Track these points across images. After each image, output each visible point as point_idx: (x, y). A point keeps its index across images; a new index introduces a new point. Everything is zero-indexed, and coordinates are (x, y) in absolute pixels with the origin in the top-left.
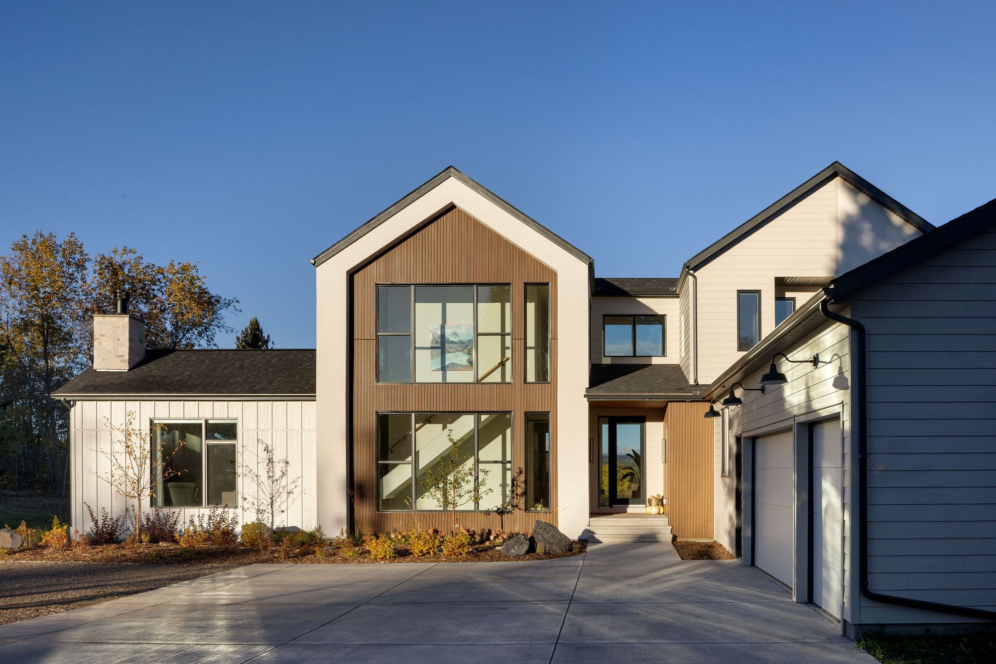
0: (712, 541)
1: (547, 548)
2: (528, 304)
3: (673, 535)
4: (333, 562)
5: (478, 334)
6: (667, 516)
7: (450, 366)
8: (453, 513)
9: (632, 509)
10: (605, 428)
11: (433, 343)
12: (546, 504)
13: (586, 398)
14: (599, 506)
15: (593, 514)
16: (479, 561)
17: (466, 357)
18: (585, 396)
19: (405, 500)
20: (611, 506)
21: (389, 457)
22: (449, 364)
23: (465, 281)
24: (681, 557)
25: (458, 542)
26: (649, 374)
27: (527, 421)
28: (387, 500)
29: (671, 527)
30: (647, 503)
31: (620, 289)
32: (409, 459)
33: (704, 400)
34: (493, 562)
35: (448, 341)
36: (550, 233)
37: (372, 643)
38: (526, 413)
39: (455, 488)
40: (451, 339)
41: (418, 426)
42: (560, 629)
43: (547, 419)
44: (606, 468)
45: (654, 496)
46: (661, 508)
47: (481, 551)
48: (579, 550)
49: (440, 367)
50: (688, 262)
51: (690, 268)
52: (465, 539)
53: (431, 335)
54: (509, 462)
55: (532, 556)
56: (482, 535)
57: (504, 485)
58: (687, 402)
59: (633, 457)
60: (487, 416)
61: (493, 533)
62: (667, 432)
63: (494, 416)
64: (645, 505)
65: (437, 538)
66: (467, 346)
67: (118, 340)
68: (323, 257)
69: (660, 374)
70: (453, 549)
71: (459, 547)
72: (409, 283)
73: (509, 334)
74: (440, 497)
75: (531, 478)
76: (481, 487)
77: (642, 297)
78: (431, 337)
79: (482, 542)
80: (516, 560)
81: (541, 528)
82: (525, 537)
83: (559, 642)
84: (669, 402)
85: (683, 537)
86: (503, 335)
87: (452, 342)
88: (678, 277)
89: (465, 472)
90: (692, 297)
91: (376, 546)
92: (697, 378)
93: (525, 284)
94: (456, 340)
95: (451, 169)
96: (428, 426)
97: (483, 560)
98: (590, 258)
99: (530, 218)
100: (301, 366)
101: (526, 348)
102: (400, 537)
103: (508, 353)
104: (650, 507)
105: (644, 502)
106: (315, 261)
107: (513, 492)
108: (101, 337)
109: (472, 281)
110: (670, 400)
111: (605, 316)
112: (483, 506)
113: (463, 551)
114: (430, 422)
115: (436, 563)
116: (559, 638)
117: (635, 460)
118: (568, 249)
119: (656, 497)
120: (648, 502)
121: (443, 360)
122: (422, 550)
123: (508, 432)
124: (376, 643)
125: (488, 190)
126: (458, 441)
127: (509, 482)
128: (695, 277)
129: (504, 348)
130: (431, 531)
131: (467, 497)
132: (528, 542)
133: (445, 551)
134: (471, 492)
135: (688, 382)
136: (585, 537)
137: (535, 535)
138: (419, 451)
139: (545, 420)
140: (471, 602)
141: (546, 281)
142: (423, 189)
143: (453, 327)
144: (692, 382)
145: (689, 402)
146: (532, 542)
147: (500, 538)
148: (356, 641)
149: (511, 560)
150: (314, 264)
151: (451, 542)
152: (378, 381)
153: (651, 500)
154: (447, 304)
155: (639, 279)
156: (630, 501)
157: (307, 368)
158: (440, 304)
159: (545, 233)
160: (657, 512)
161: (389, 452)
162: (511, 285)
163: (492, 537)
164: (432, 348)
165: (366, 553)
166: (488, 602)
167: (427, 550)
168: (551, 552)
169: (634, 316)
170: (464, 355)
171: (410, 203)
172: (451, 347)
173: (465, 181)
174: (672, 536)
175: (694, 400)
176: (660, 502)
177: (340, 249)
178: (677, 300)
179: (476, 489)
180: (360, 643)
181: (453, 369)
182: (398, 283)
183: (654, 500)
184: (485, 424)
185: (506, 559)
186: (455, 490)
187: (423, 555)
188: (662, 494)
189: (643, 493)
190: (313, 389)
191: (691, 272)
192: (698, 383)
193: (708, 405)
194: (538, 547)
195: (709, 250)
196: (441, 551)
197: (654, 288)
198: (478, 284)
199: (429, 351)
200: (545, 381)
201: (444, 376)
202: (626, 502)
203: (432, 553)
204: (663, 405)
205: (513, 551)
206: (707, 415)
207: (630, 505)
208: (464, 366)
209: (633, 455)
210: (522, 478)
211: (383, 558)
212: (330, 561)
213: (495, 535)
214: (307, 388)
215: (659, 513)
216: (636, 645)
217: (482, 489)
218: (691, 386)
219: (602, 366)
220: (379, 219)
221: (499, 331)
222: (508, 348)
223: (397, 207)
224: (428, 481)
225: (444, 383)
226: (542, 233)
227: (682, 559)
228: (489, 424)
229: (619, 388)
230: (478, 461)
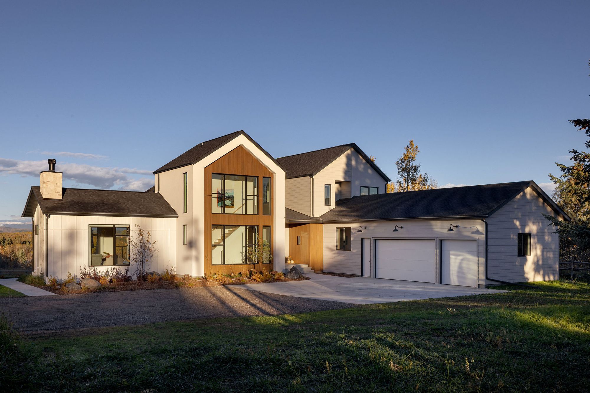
5: (247, 195)
29: (311, 268)
38: (263, 226)
67: (57, 184)
72: (223, 173)
73: (256, 196)
90: (312, 185)
93: (263, 177)
108: (47, 182)
109: (245, 175)
110: (311, 223)
128: (313, 178)
135: (310, 216)
141: (270, 177)
162: (258, 177)
174: (314, 271)
182: (220, 173)
192: (314, 216)
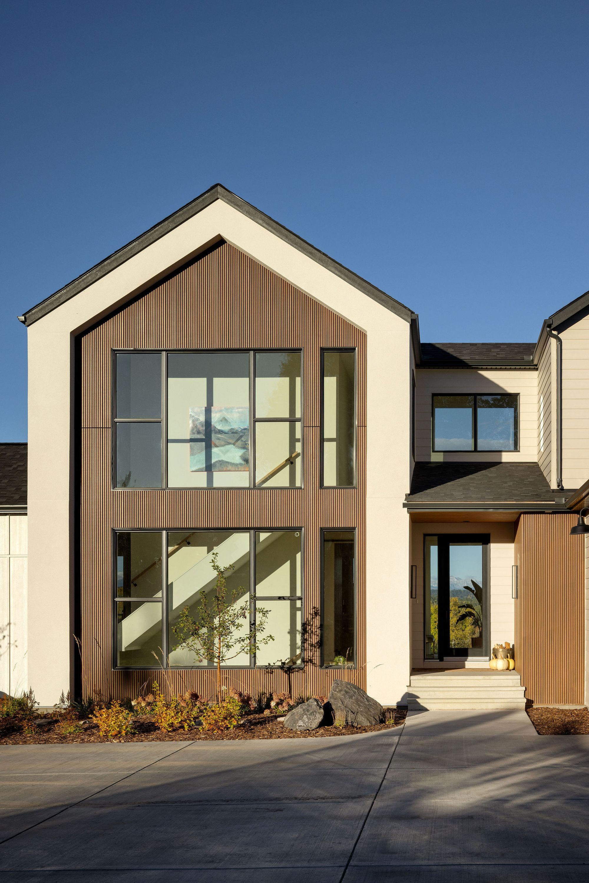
0: (582, 707)
1: (349, 719)
2: (326, 379)
3: (528, 700)
4: (46, 741)
5: (256, 421)
6: (519, 672)
7: (218, 465)
8: (218, 671)
9: (472, 663)
10: (434, 550)
11: (194, 433)
12: (350, 658)
13: (406, 509)
14: (425, 659)
15: (415, 670)
16: (253, 737)
17: (241, 452)
18: (404, 505)
19: (153, 653)
20: (441, 660)
21: (132, 592)
22: (216, 462)
23: (237, 346)
24: (537, 731)
25: (224, 711)
26: (495, 475)
27: (324, 541)
28: (127, 652)
29: (524, 688)
30: (492, 655)
31: (455, 358)
32: (159, 595)
33: (570, 511)
34: (271, 740)
35: (214, 430)
36: (356, 278)
37: (73, 867)
38: (322, 529)
39: (221, 635)
40: (219, 427)
41: (171, 549)
42: (354, 843)
43: (351, 538)
44: (434, 607)
45: (502, 645)
46: (511, 662)
47: (256, 724)
48: (395, 720)
49: (204, 466)
50: (550, 318)
51: (552, 328)
52: (235, 708)
53: (191, 422)
54: (300, 599)
55: (327, 730)
56: (260, 701)
57: (292, 632)
58: (547, 513)
59: (473, 591)
60: (267, 534)
61: (274, 697)
62: (519, 556)
63: (278, 534)
64: (488, 658)
65: (196, 705)
66: (241, 437)
68: (37, 312)
69: (510, 475)
70: (216, 722)
71: (225, 718)
72: (158, 349)
73: (299, 420)
74: (200, 647)
75: (330, 621)
76: (258, 634)
77: (487, 369)
78: (191, 425)
79: (260, 710)
80: (305, 737)
81: (341, 691)
82: (318, 703)
83: (352, 863)
84: (522, 513)
85: (541, 702)
86: (292, 421)
87: (220, 432)
88: (535, 341)
89: (236, 612)
90: (556, 368)
91: (107, 718)
92: (562, 481)
93: (323, 350)
94: (226, 428)
95: (219, 188)
96: (185, 550)
97: (258, 737)
98: (412, 313)
99: (329, 258)
100: (11, 466)
101: (322, 440)
102: (143, 704)
103: (298, 447)
104: (495, 660)
105: (486, 654)
106: (25, 318)
107: (304, 641)
109: (248, 346)
110: (522, 510)
111: (434, 395)
112: (261, 661)
113: (230, 723)
114: (189, 544)
115: (191, 742)
116: (351, 856)
117: (476, 595)
118: (383, 300)
119: (504, 646)
120: (493, 653)
121: (208, 457)
122: (172, 723)
123: (299, 556)
124: (79, 867)
125: (270, 218)
126: (227, 569)
127: (299, 627)
128: (560, 341)
129: (293, 440)
130: (187, 696)
131: (237, 647)
132: (322, 711)
133: (206, 726)
134: (243, 640)
135: (549, 486)
136: (405, 703)
137: (332, 701)
138: (172, 583)
139: (348, 540)
140: (231, 800)
141: (351, 345)
142: (179, 216)
143: (221, 411)
144: (554, 486)
145: (549, 513)
146: (328, 709)
147: (284, 704)
148: (49, 865)
149: (298, 737)
150: (24, 322)
151: (213, 711)
152: (115, 486)
153: (497, 650)
154: (214, 378)
155: (483, 344)
156: (470, 651)
157: (19, 469)
158: (205, 380)
159: (350, 279)
160: (505, 667)
161: (132, 585)
162: (302, 352)
163: (273, 704)
164: (191, 440)
165: (94, 728)
166: (256, 800)
167: (180, 723)
168: (355, 724)
169: (475, 395)
170: (237, 450)
171: (160, 235)
172: (219, 439)
173: (237, 205)
174: (525, 700)
175: (556, 511)
176: (511, 653)
177: (62, 300)
178: (535, 374)
179: (252, 636)
180: (53, 868)
181: (221, 469)
182: (144, 349)
183: (501, 650)
184: (267, 544)
185: (291, 735)
186: (222, 638)
187: (174, 730)
188: (512, 643)
189: (486, 640)
190: (23, 499)
191: (555, 332)
192: (562, 487)
193: (576, 517)
194: (337, 717)
195: (579, 302)
196: (200, 724)
197: (504, 356)
198: (256, 350)
199: (188, 445)
200: (349, 485)
201: (210, 479)
202: (463, 653)
203: (186, 728)
204: (512, 518)
205: (301, 723)
206: (574, 531)
207: (469, 658)
208: (236, 465)
209: (473, 589)
210: (317, 622)
211: (116, 735)
212: (42, 741)
213: (278, 701)
214: (17, 497)
215: (508, 669)
216: (466, 868)
217: (260, 636)
218: (553, 491)
219: (429, 465)
220: (116, 259)
221: (287, 415)
222: (298, 440)
223: (142, 242)
224: (182, 625)
225: (210, 488)
226: (346, 278)
227: (539, 734)
228: (271, 546)
229: (452, 495)
230: (254, 598)
